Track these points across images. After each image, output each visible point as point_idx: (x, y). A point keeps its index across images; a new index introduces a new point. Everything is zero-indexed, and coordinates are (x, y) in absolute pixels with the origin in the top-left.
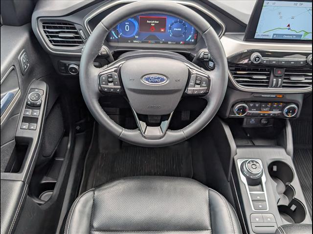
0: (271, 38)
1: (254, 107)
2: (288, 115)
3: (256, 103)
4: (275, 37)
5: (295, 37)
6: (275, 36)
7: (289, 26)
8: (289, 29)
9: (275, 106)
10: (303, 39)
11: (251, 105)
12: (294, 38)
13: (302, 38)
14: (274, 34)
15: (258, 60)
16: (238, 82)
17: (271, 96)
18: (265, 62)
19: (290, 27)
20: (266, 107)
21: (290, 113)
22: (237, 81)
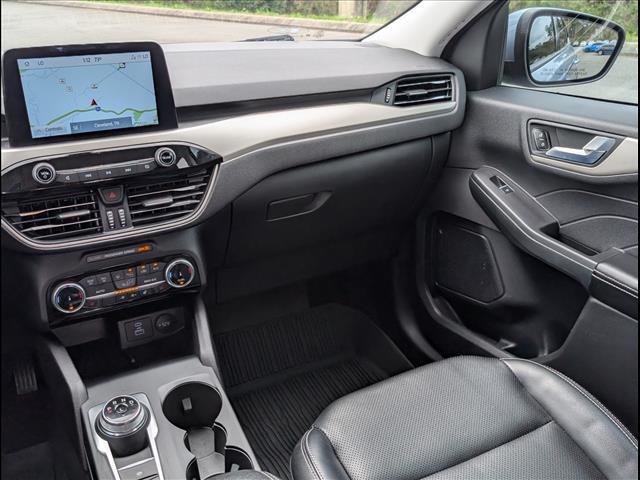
0: (69, 132)
1: (99, 286)
2: (178, 284)
3: (98, 276)
4: (77, 130)
5: (118, 123)
6: (76, 128)
7: (94, 103)
8: (98, 109)
9: (144, 271)
10: (136, 125)
11: (90, 281)
12: (118, 125)
13: (135, 123)
14: (72, 125)
15: (48, 177)
16: (30, 235)
17: (126, 252)
18: (68, 178)
19: (99, 105)
20: (125, 279)
21: (181, 278)
22: (26, 233)
